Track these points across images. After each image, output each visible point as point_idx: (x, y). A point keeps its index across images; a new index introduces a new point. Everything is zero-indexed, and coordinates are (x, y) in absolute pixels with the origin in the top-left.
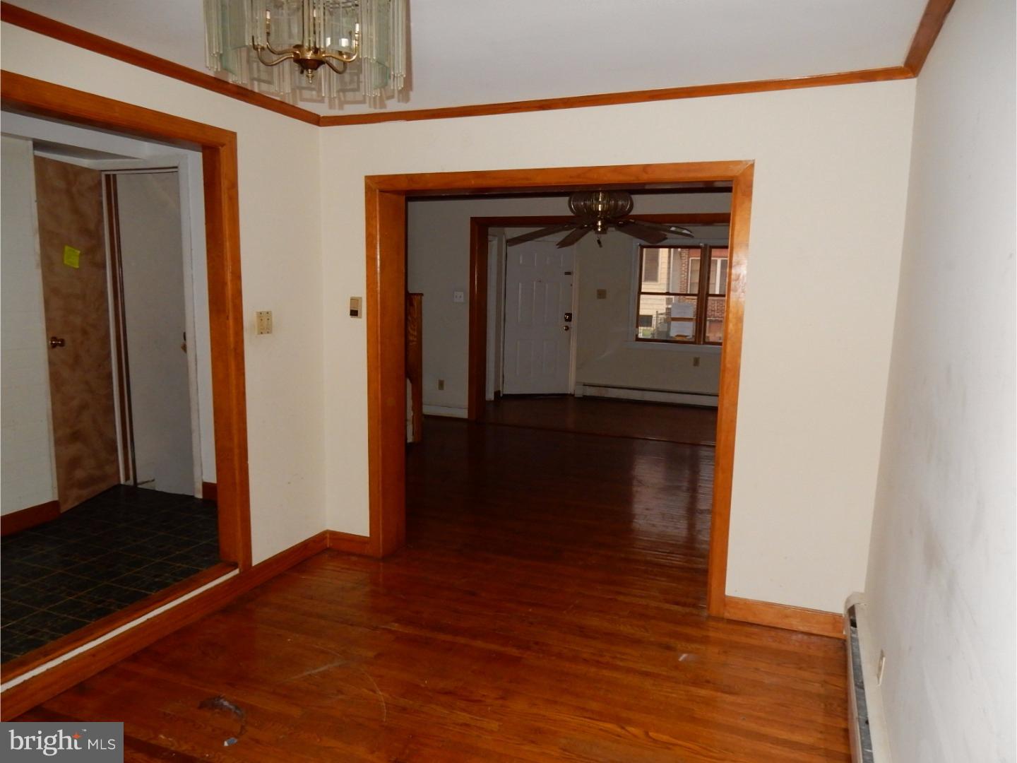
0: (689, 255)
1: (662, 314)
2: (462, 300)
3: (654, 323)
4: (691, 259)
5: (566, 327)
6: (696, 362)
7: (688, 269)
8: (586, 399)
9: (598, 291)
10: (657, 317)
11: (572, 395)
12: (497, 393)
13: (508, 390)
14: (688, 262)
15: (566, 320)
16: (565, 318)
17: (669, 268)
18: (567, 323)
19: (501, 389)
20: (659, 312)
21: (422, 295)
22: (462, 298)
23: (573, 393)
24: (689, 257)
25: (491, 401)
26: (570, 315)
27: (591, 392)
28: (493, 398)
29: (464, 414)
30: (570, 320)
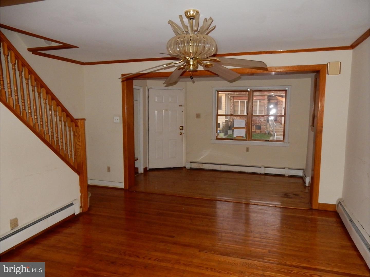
0: (233, 99)
1: (224, 123)
2: (118, 121)
3: (221, 126)
4: (234, 100)
5: (181, 133)
6: (248, 150)
7: (233, 104)
8: (192, 169)
9: (196, 114)
10: (222, 124)
11: (185, 167)
12: (145, 169)
13: (151, 166)
14: (233, 102)
15: (181, 130)
16: (180, 128)
17: (226, 104)
18: (181, 131)
19: (147, 166)
20: (223, 122)
21: (84, 119)
22: (118, 120)
23: (185, 166)
24: (233, 100)
25: (142, 174)
26: (183, 127)
27: (194, 166)
28: (143, 172)
29: (122, 186)
30: (183, 129)
